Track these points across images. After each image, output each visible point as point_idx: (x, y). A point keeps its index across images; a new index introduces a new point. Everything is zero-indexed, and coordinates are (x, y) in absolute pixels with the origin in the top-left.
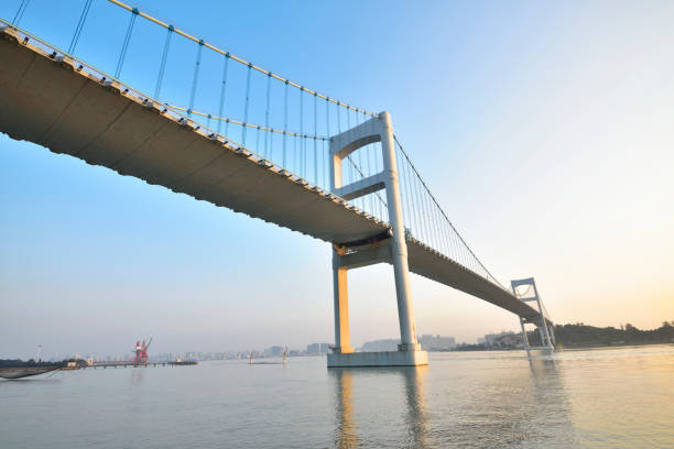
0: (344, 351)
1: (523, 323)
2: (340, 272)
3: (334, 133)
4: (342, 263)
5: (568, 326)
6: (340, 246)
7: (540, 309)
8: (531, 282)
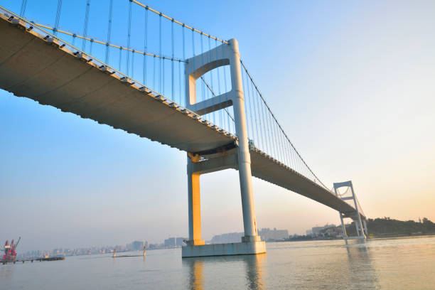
0: (196, 243)
1: (342, 217)
2: (194, 177)
3: (189, 56)
4: (195, 169)
5: (378, 220)
6: (194, 154)
7: (356, 206)
8: (349, 184)
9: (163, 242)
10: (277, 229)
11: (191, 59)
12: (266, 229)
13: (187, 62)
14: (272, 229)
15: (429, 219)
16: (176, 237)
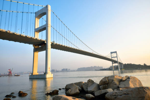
0: (34, 74)
2: (35, 53)
4: (36, 50)
6: (36, 45)
7: (117, 59)
8: (116, 52)
9: (61, 70)
10: (99, 66)
11: (37, 12)
12: (95, 66)
13: (35, 13)
14: (97, 66)
15: (146, 64)
16: (65, 69)
